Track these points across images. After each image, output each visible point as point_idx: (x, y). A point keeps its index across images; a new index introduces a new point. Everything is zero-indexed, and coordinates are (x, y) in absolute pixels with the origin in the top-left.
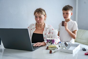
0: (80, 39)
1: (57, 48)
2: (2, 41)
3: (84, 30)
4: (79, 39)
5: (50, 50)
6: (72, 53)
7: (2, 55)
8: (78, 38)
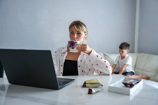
0: (142, 70)
1: (102, 86)
2: (4, 72)
3: (148, 55)
4: (140, 69)
5: (89, 89)
6: (129, 95)
7: (5, 95)
8: (138, 68)
